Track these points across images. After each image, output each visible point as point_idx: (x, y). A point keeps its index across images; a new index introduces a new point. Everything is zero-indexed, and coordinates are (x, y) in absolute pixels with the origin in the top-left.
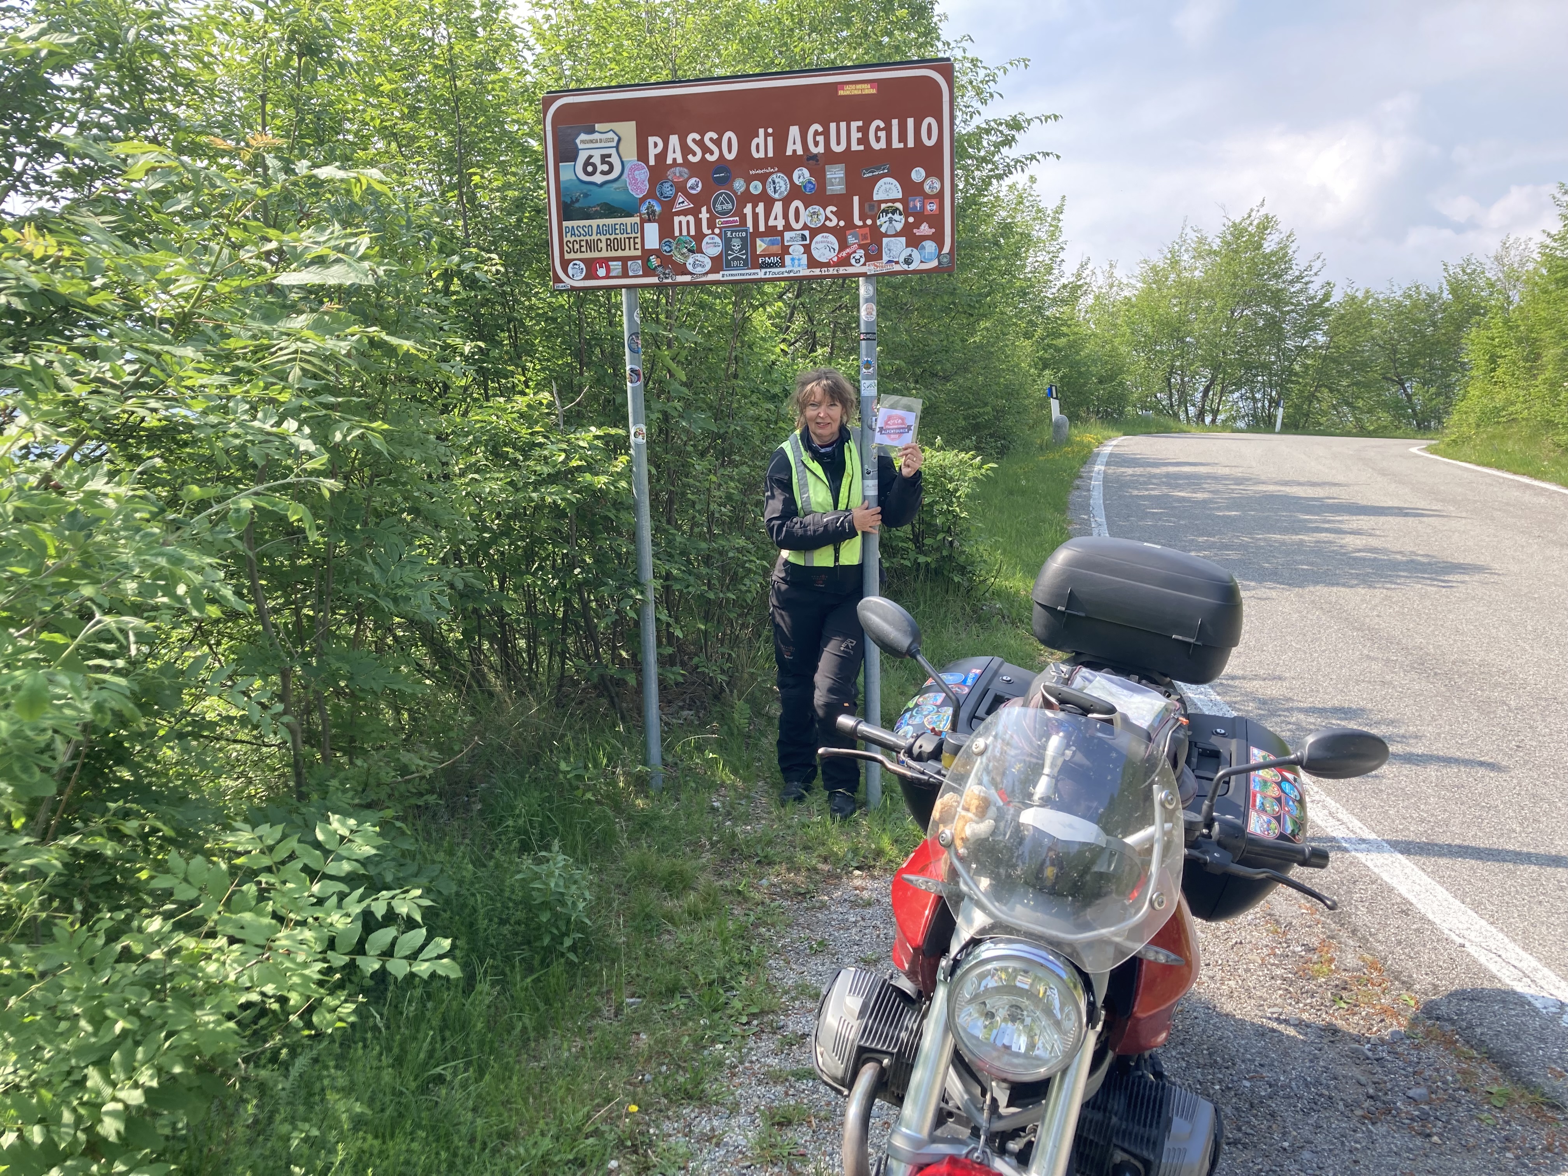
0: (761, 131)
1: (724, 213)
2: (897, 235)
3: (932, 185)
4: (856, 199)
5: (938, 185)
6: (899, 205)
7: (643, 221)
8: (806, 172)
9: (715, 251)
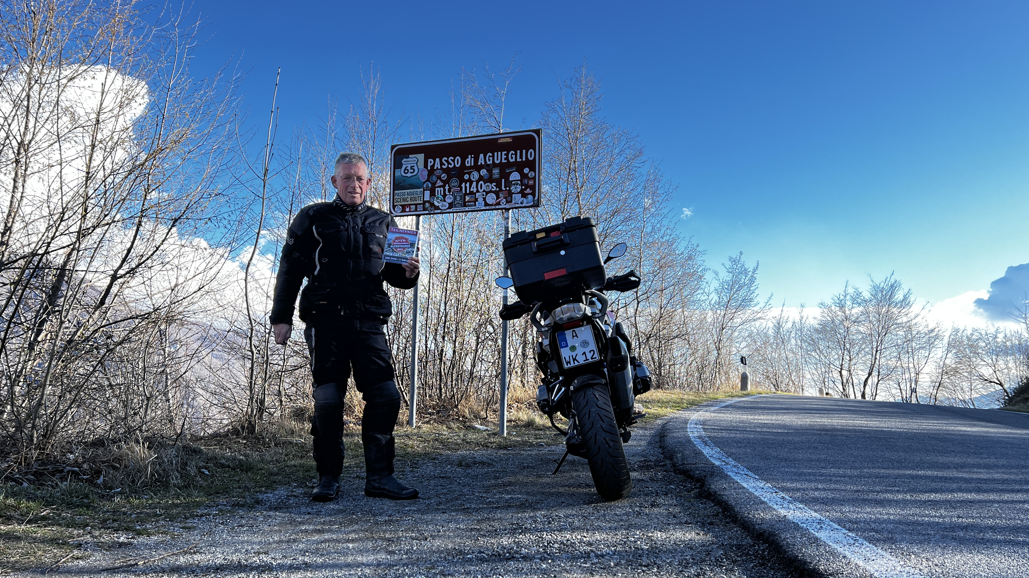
0: (470, 156)
1: (454, 186)
2: (518, 193)
3: (531, 175)
4: (503, 180)
5: (533, 174)
6: (519, 182)
7: (424, 190)
8: (485, 170)
9: (450, 201)
